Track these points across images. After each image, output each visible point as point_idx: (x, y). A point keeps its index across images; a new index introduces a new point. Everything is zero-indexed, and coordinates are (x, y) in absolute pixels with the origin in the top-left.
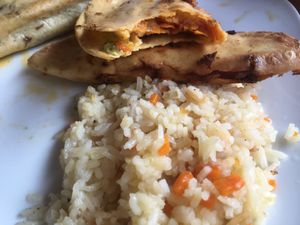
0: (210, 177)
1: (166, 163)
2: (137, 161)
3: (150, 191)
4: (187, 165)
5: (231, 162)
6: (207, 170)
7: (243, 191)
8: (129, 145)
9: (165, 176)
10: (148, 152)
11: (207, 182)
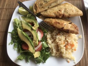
0: (70, 45)
1: (64, 45)
2: (61, 45)
3: (63, 48)
4: (66, 44)
5: (72, 42)
6: (69, 44)
7: (74, 46)
8: (59, 44)
9: (64, 46)
10: (62, 44)
11: (70, 46)
